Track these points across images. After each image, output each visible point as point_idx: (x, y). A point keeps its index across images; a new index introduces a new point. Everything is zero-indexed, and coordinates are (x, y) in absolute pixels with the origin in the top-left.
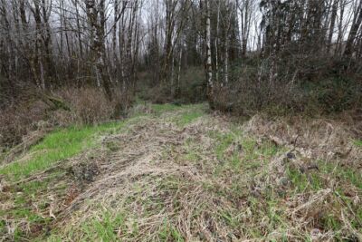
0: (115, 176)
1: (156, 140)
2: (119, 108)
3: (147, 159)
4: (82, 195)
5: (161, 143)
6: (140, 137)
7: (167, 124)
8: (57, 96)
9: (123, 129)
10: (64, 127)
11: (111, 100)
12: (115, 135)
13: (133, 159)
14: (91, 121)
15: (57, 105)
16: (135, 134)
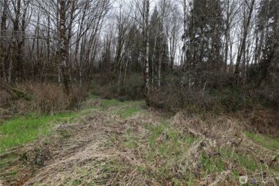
0: (65, 161)
1: (102, 129)
2: (75, 100)
3: (95, 146)
4: (32, 180)
5: (107, 132)
6: (90, 126)
7: (113, 117)
9: (74, 120)
11: (68, 94)
12: (68, 124)
13: (82, 145)
14: (49, 111)
16: (85, 123)
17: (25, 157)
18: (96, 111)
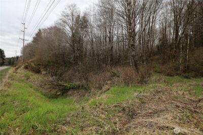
5: (178, 107)
6: (159, 98)
8: (114, 70)
9: (146, 91)
10: (117, 85)
14: (128, 84)
15: (114, 75)
16: (154, 95)
17: (124, 109)
18: (161, 86)
